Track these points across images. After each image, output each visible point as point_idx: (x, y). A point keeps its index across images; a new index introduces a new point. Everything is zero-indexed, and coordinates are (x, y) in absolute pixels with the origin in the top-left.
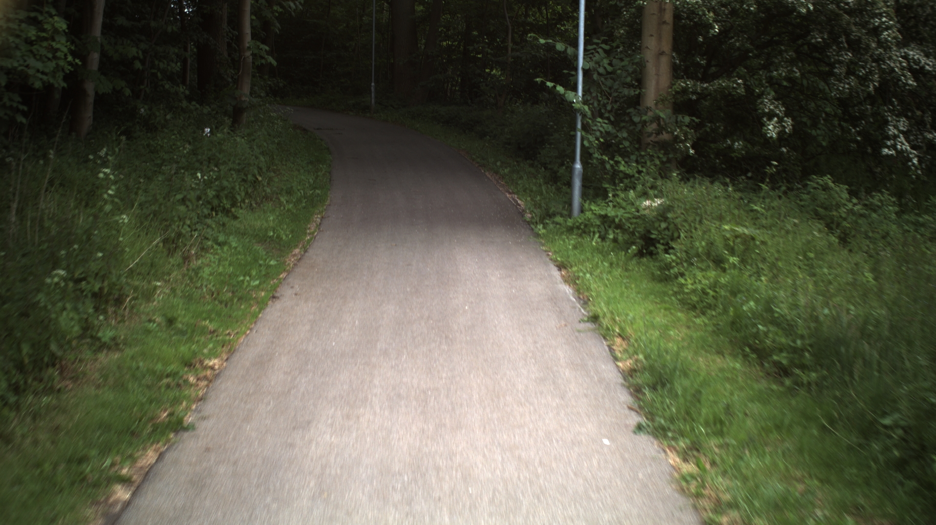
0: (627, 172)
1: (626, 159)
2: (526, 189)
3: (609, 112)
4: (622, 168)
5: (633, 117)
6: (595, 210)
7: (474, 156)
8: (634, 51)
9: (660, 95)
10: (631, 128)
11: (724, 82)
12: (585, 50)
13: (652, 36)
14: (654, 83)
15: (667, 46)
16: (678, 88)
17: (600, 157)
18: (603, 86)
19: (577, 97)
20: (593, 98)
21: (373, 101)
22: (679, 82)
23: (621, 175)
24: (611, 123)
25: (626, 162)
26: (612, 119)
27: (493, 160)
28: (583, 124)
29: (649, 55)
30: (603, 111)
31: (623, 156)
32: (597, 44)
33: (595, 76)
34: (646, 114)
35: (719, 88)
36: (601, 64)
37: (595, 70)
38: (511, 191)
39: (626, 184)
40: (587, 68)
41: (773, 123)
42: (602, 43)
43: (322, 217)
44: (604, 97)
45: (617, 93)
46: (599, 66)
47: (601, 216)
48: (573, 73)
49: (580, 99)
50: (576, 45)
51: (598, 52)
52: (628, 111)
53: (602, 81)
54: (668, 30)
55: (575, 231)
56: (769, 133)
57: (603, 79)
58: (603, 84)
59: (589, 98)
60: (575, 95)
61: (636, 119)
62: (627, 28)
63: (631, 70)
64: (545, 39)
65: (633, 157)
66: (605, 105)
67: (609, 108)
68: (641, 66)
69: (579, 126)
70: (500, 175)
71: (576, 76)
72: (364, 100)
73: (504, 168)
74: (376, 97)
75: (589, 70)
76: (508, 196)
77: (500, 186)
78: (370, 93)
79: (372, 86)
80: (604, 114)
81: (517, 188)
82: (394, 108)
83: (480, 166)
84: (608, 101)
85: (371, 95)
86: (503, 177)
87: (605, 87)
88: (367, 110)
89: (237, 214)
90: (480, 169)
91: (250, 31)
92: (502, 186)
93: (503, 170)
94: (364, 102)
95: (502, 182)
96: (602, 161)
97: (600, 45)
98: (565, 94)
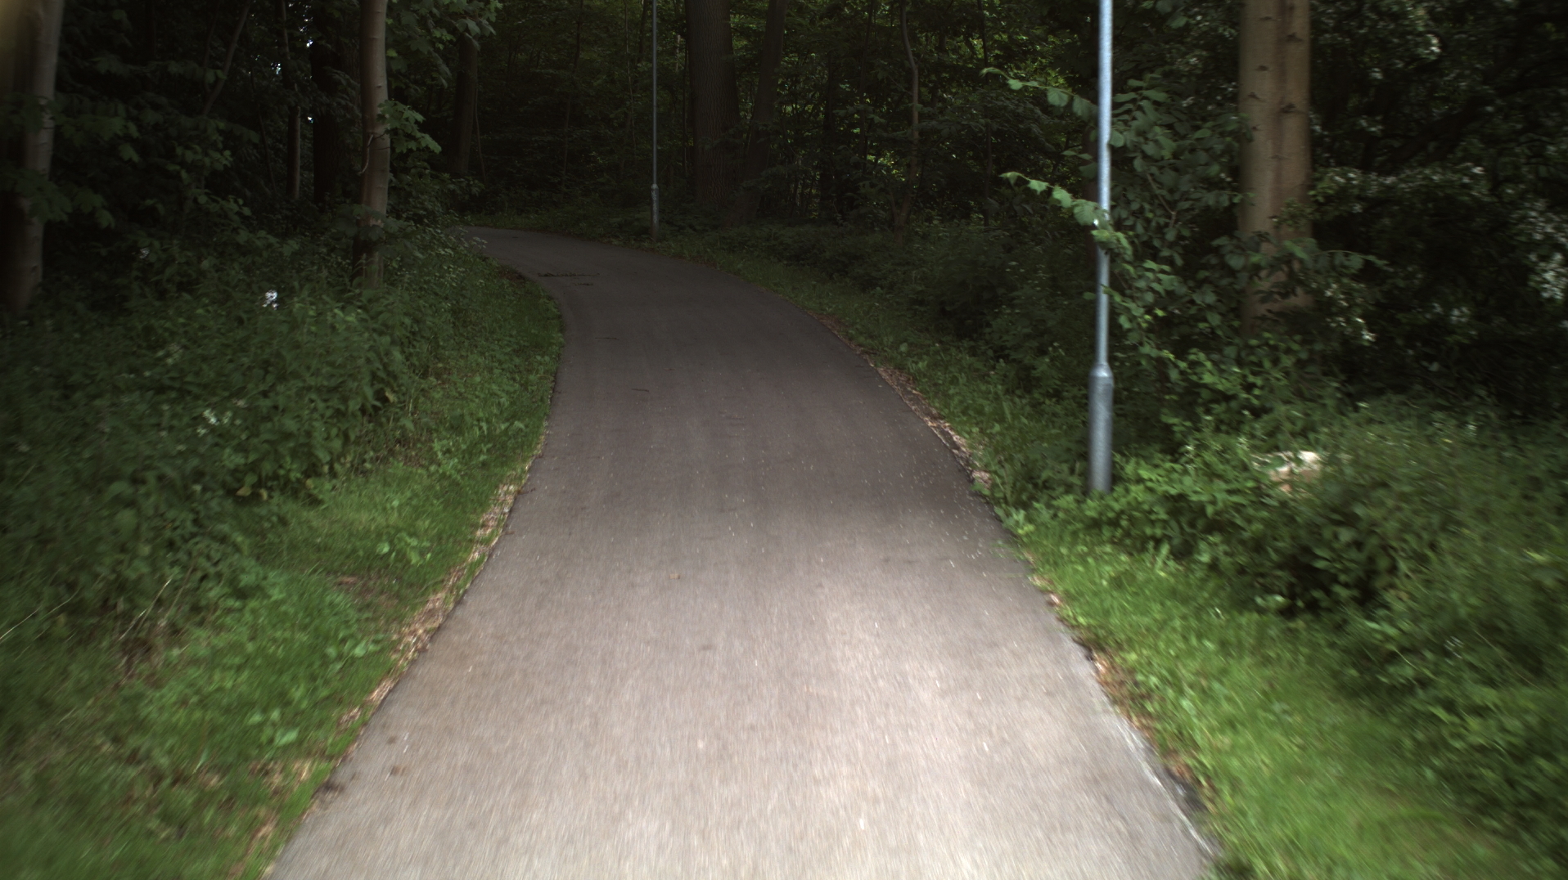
0: (1220, 387)
1: (1215, 357)
2: (967, 408)
3: (1171, 245)
5: (1227, 257)
6: (1151, 480)
7: (852, 331)
8: (1219, 104)
9: (1289, 205)
10: (1225, 282)
11: (1435, 173)
12: (1115, 105)
13: (1263, 68)
14: (1269, 176)
15: (1297, 93)
16: (1330, 188)
17: (1154, 353)
18: (1154, 186)
19: (1099, 211)
20: (1134, 213)
21: (656, 218)
22: (1331, 174)
23: (1205, 394)
24: (1176, 271)
25: (1214, 363)
26: (1179, 261)
27: (891, 339)
28: (1112, 275)
29: (1258, 114)
30: (1156, 243)
31: (1206, 348)
32: (1136, 89)
33: (1138, 164)
34: (1257, 251)
35: (1426, 186)
36: (1150, 136)
37: (1137, 147)
38: (934, 412)
39: (1218, 414)
40: (1120, 144)
41: (1553, 266)
42: (1148, 88)
43: (519, 492)
44: (1159, 212)
45: (1190, 202)
46: (1146, 139)
47: (1167, 497)
48: (1086, 156)
49: (1107, 217)
50: (1091, 93)
51: (1140, 108)
52: (1216, 243)
53: (1152, 175)
54: (1298, 54)
55: (1107, 532)
56: (1545, 290)
57: (1154, 170)
58: (1154, 180)
59: (1124, 214)
60: (1096, 208)
61: (1236, 262)
62: (1204, 53)
63: (1219, 147)
64: (1020, 80)
65: (1230, 351)
66: (1160, 230)
67: (1171, 235)
68: (1243, 137)
69: (1104, 279)
70: (909, 374)
71: (1096, 158)
72: (637, 216)
73: (915, 359)
74: (661, 211)
75: (1124, 148)
76: (930, 424)
77: (910, 400)
78: (650, 204)
79: (653, 190)
80: (1160, 251)
81: (947, 406)
82: (695, 230)
83: (867, 353)
84: (1167, 221)
85: (652, 207)
86: (915, 379)
87: (1159, 188)
88: (644, 236)
89: (320, 492)
90: (866, 361)
91: (386, 82)
92: (916, 400)
93: (913, 362)
94: (638, 220)
95: (914, 392)
96: (1161, 363)
97: (1146, 93)
98: (1073, 207)
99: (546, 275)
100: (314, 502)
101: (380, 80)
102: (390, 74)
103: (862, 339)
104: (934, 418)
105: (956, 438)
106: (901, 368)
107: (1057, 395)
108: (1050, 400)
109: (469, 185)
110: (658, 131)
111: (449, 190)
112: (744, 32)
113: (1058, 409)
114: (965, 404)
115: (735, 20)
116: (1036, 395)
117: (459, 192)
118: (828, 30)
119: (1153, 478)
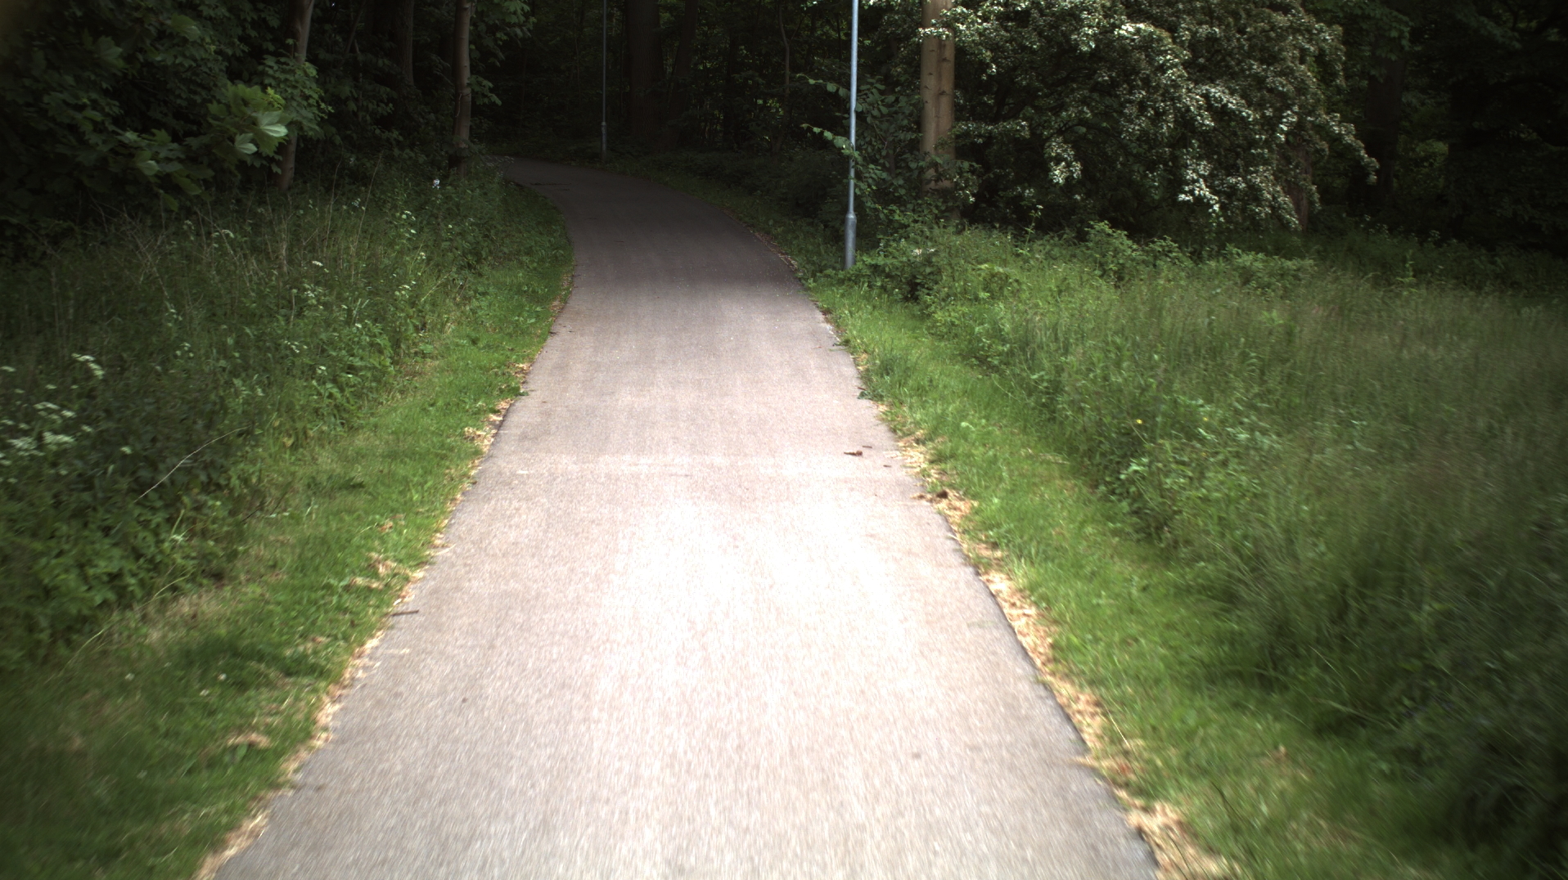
3: (884, 158)
5: (910, 163)
6: (865, 259)
8: (911, 90)
9: (940, 139)
11: (1009, 124)
12: (858, 91)
13: (931, 74)
14: (933, 125)
15: (947, 85)
16: (959, 131)
17: (873, 206)
19: (849, 143)
20: (867, 143)
21: (604, 146)
22: (960, 124)
23: (896, 225)
25: (902, 211)
26: (887, 165)
29: (928, 96)
30: (877, 157)
32: (872, 84)
33: (869, 120)
34: (924, 160)
35: (1003, 131)
37: (869, 112)
39: (900, 233)
41: (1060, 167)
42: (877, 83)
45: (894, 138)
47: (872, 266)
48: (845, 116)
49: (853, 145)
50: (848, 87)
54: (948, 68)
55: (845, 282)
56: (1055, 179)
58: (877, 127)
59: (862, 143)
60: (847, 141)
61: (913, 165)
62: (905, 66)
63: (907, 112)
64: (815, 80)
65: (910, 206)
66: (879, 150)
67: (884, 153)
68: (919, 108)
69: (852, 173)
70: (772, 235)
71: (849, 118)
72: (591, 145)
74: (608, 142)
75: (862, 112)
77: (773, 247)
80: (878, 160)
82: (633, 156)
83: (749, 226)
84: (883, 146)
86: (775, 238)
87: (879, 131)
88: (595, 159)
90: (748, 230)
91: (469, 64)
93: (775, 229)
94: (593, 148)
95: (775, 244)
96: (876, 210)
98: (832, 140)
99: (536, 184)
101: (466, 62)
102: (471, 59)
119: (867, 259)
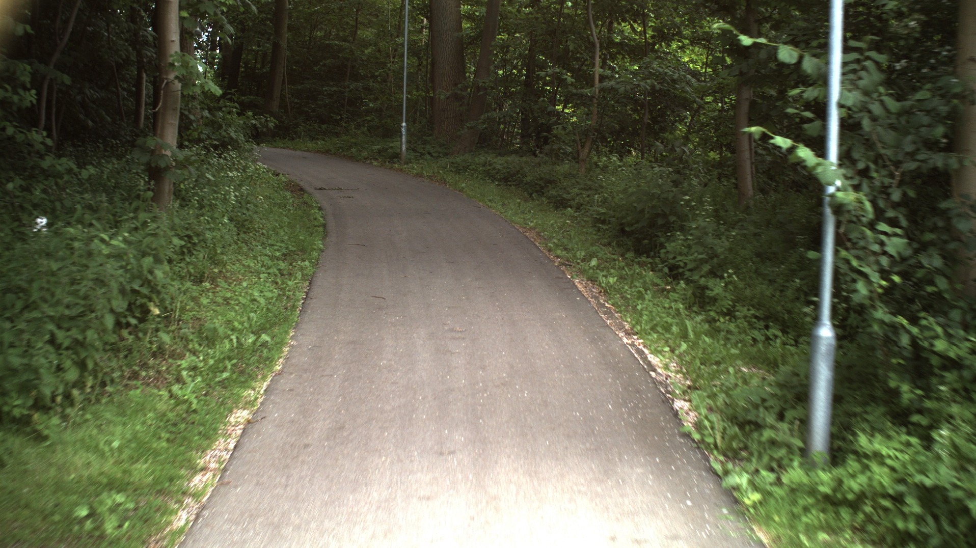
3: (895, 206)
4: (940, 345)
5: (954, 221)
6: (890, 457)
8: (933, 68)
17: (888, 318)
18: (879, 146)
24: (904, 232)
28: (839, 234)
33: (865, 124)
36: (875, 95)
37: (864, 107)
40: (848, 103)
42: (869, 50)
43: (249, 422)
44: (883, 172)
46: (872, 99)
51: (864, 68)
52: (943, 205)
53: (878, 134)
57: (880, 130)
61: (963, 226)
63: (942, 109)
64: (751, 37)
65: (956, 315)
66: (886, 190)
67: (896, 196)
68: (959, 103)
70: (600, 285)
72: (391, 145)
73: (605, 273)
74: (408, 142)
76: (625, 340)
77: (605, 313)
78: (401, 136)
79: (402, 127)
80: (885, 211)
81: (638, 322)
82: (432, 156)
83: (564, 264)
84: (891, 181)
85: (401, 139)
86: (606, 291)
87: (884, 148)
88: (395, 160)
89: (47, 427)
90: (563, 272)
91: (179, 38)
92: (608, 313)
93: (603, 276)
94: (392, 147)
95: (607, 305)
97: (868, 54)
98: (814, 168)
99: (320, 189)
100: (40, 438)
101: (174, 36)
103: (559, 252)
104: (628, 334)
105: (651, 358)
106: (593, 280)
107: (730, 314)
108: (724, 318)
109: (266, 121)
110: (407, 85)
111: (252, 124)
112: (470, 17)
113: (732, 327)
114: (655, 322)
115: (465, 8)
116: (712, 314)
117: (259, 126)
118: (530, 16)
119: (891, 454)
